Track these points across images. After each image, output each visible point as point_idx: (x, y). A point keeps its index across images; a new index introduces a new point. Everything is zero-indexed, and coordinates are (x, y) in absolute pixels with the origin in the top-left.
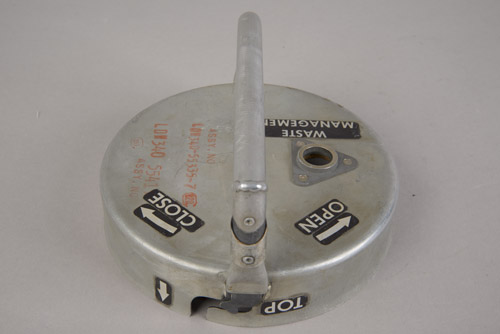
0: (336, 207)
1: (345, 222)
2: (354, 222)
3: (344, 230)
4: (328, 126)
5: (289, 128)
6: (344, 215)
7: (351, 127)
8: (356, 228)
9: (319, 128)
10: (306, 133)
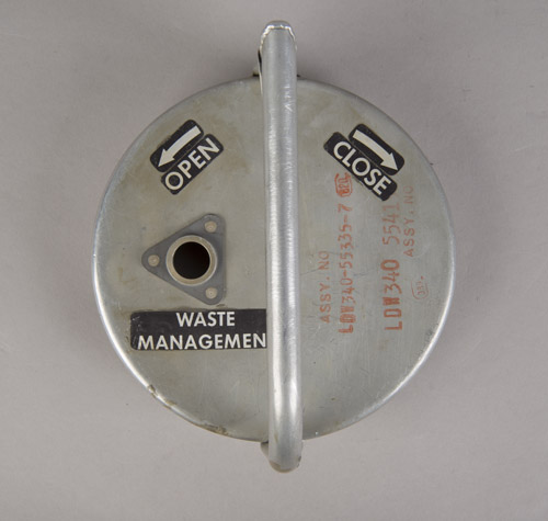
0: (174, 181)
1: (167, 157)
2: (156, 157)
3: (167, 145)
4: (173, 338)
5: (224, 330)
6: (166, 168)
7: (141, 338)
8: (154, 149)
9: (186, 331)
10: (203, 322)
